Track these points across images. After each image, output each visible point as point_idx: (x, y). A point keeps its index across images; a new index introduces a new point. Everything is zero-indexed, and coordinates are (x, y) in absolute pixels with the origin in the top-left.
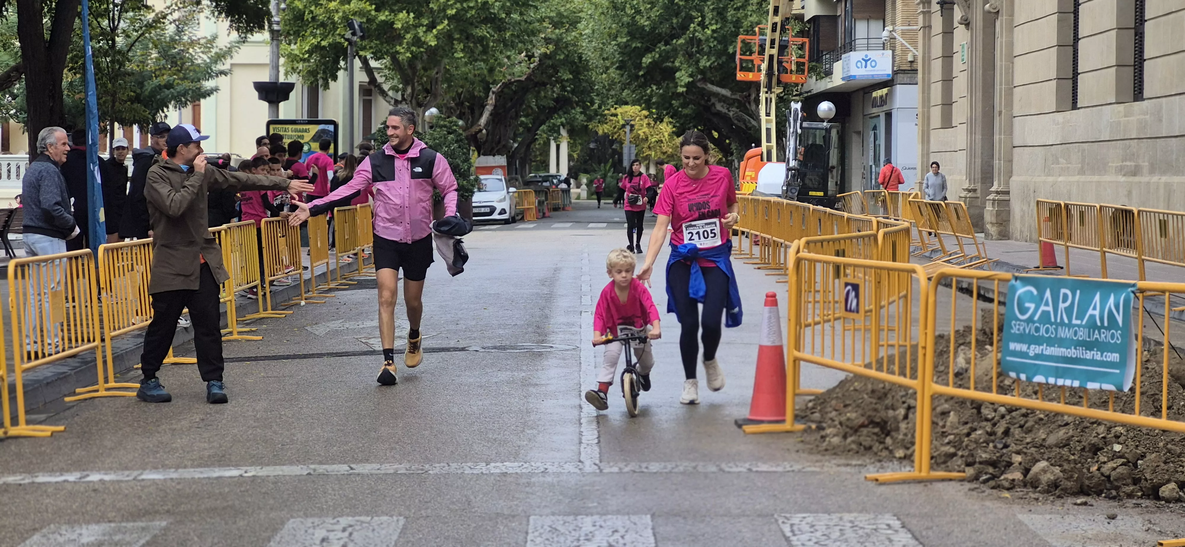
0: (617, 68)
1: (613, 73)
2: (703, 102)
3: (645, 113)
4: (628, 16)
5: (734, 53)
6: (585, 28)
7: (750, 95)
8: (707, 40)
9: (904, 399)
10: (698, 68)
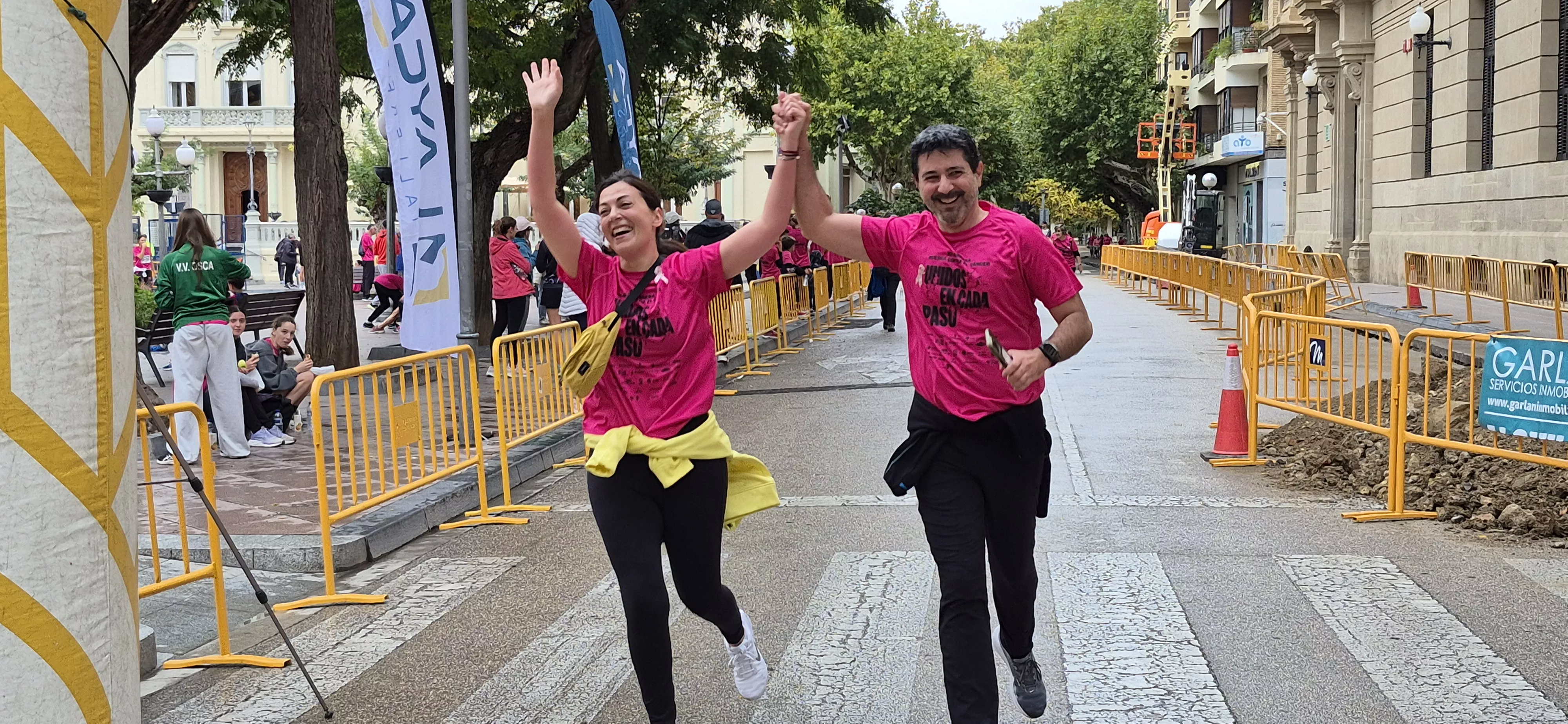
0: (1040, 151)
1: (1038, 154)
2: (1107, 176)
3: (1059, 184)
4: (1049, 109)
5: (1135, 136)
6: (1015, 119)
7: (1145, 169)
8: (1112, 127)
9: (1360, 439)
10: (1105, 149)
